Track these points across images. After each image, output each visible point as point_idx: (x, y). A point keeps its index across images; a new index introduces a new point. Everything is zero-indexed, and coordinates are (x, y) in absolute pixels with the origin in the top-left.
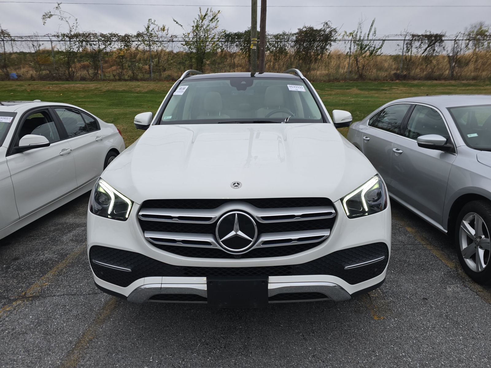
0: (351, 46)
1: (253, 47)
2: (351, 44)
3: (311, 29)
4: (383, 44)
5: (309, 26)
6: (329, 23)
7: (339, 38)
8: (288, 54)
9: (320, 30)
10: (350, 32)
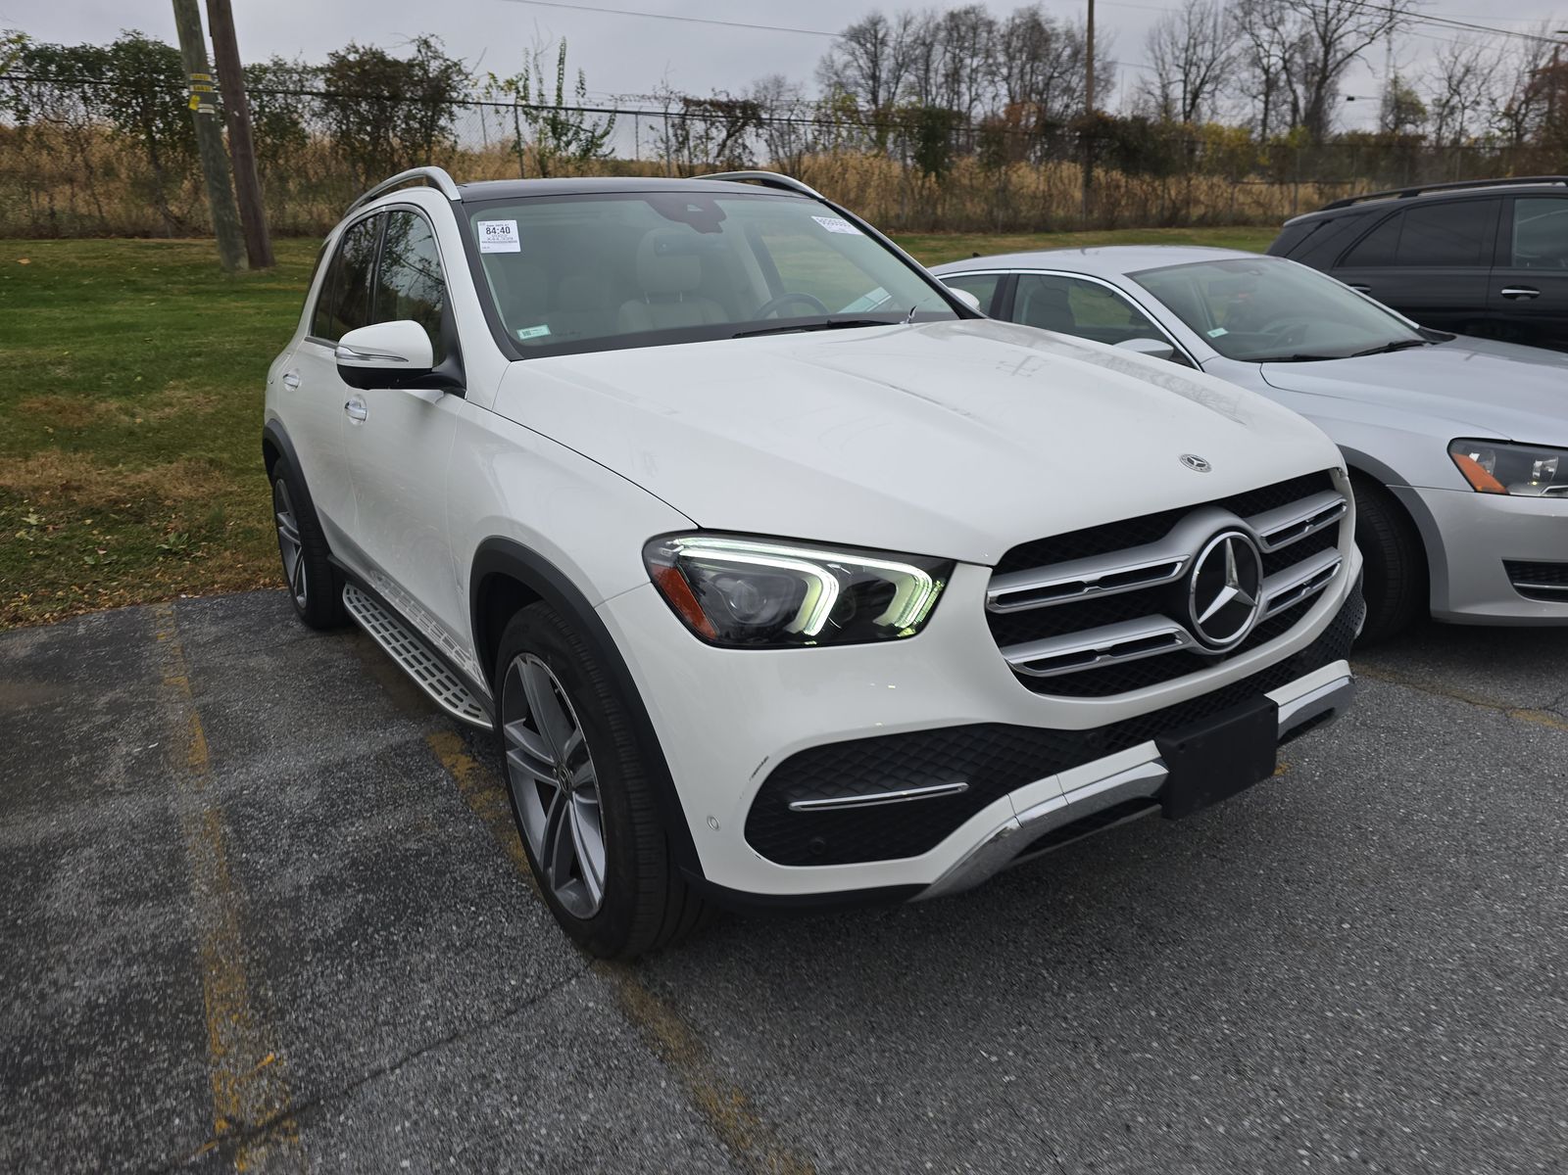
0: (517, 122)
1: (201, 106)
2: (516, 117)
3: (378, 58)
4: (611, 122)
5: (367, 47)
6: (432, 41)
7: (476, 93)
8: (307, 141)
9: (410, 65)
10: (508, 78)
